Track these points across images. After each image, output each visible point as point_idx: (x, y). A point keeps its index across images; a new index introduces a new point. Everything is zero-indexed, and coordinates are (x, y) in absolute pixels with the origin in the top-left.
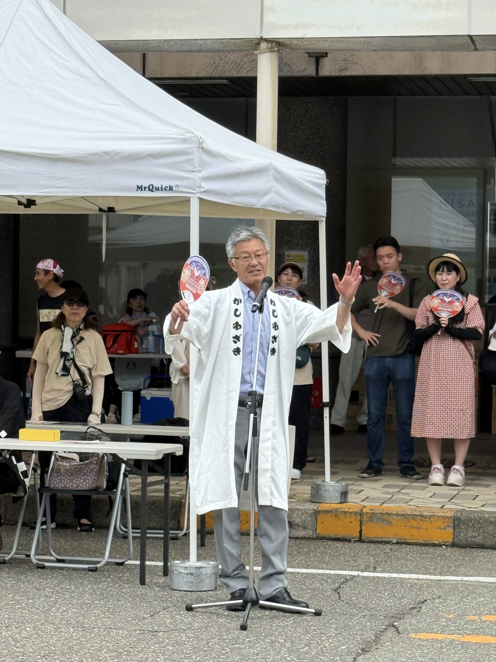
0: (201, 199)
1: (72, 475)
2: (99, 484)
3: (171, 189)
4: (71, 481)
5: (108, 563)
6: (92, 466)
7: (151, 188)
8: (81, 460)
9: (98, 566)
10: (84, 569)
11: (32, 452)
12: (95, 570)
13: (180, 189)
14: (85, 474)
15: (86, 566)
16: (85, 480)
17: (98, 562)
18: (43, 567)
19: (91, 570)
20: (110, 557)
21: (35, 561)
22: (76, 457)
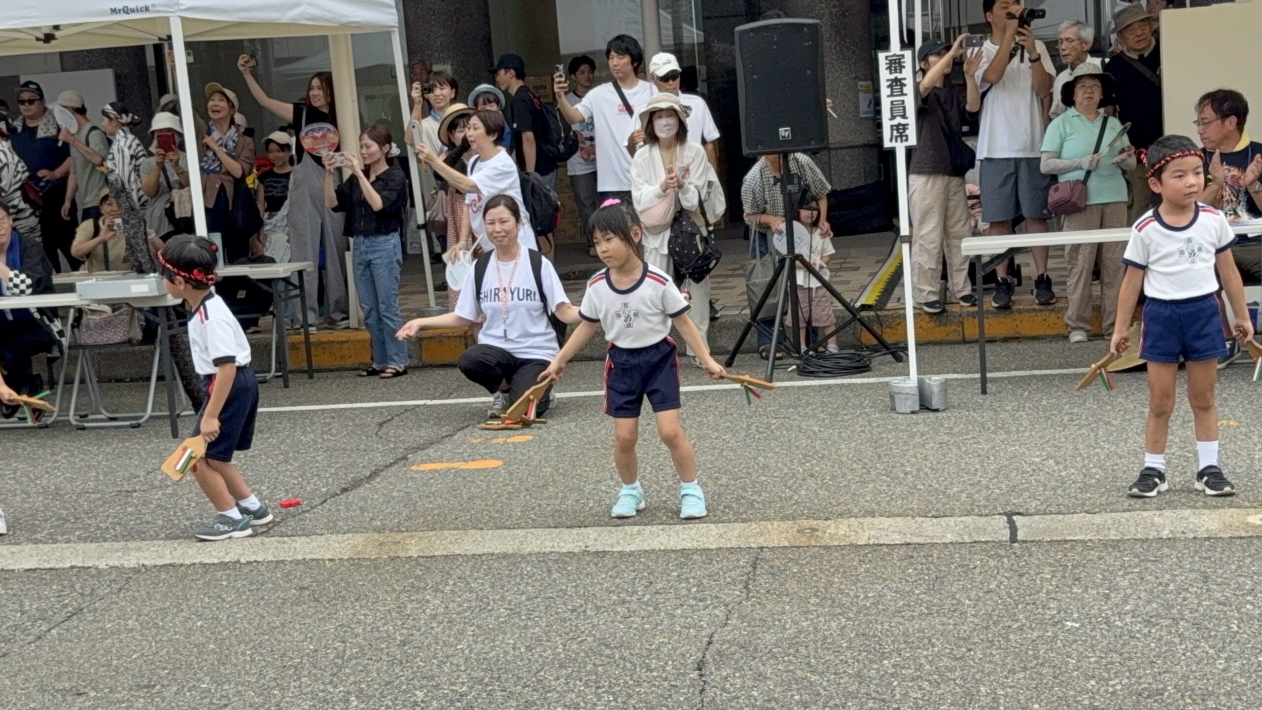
0: (183, 19)
1: (102, 328)
2: (131, 335)
3: (147, 9)
4: (101, 334)
5: (151, 417)
6: (122, 317)
7: (126, 11)
8: (114, 311)
9: (141, 421)
10: (127, 426)
11: (70, 307)
12: (139, 426)
13: (157, 8)
14: (115, 327)
15: (127, 423)
16: (115, 333)
17: (141, 417)
18: (84, 428)
19: (133, 427)
20: (153, 410)
21: (74, 423)
22: (107, 309)
